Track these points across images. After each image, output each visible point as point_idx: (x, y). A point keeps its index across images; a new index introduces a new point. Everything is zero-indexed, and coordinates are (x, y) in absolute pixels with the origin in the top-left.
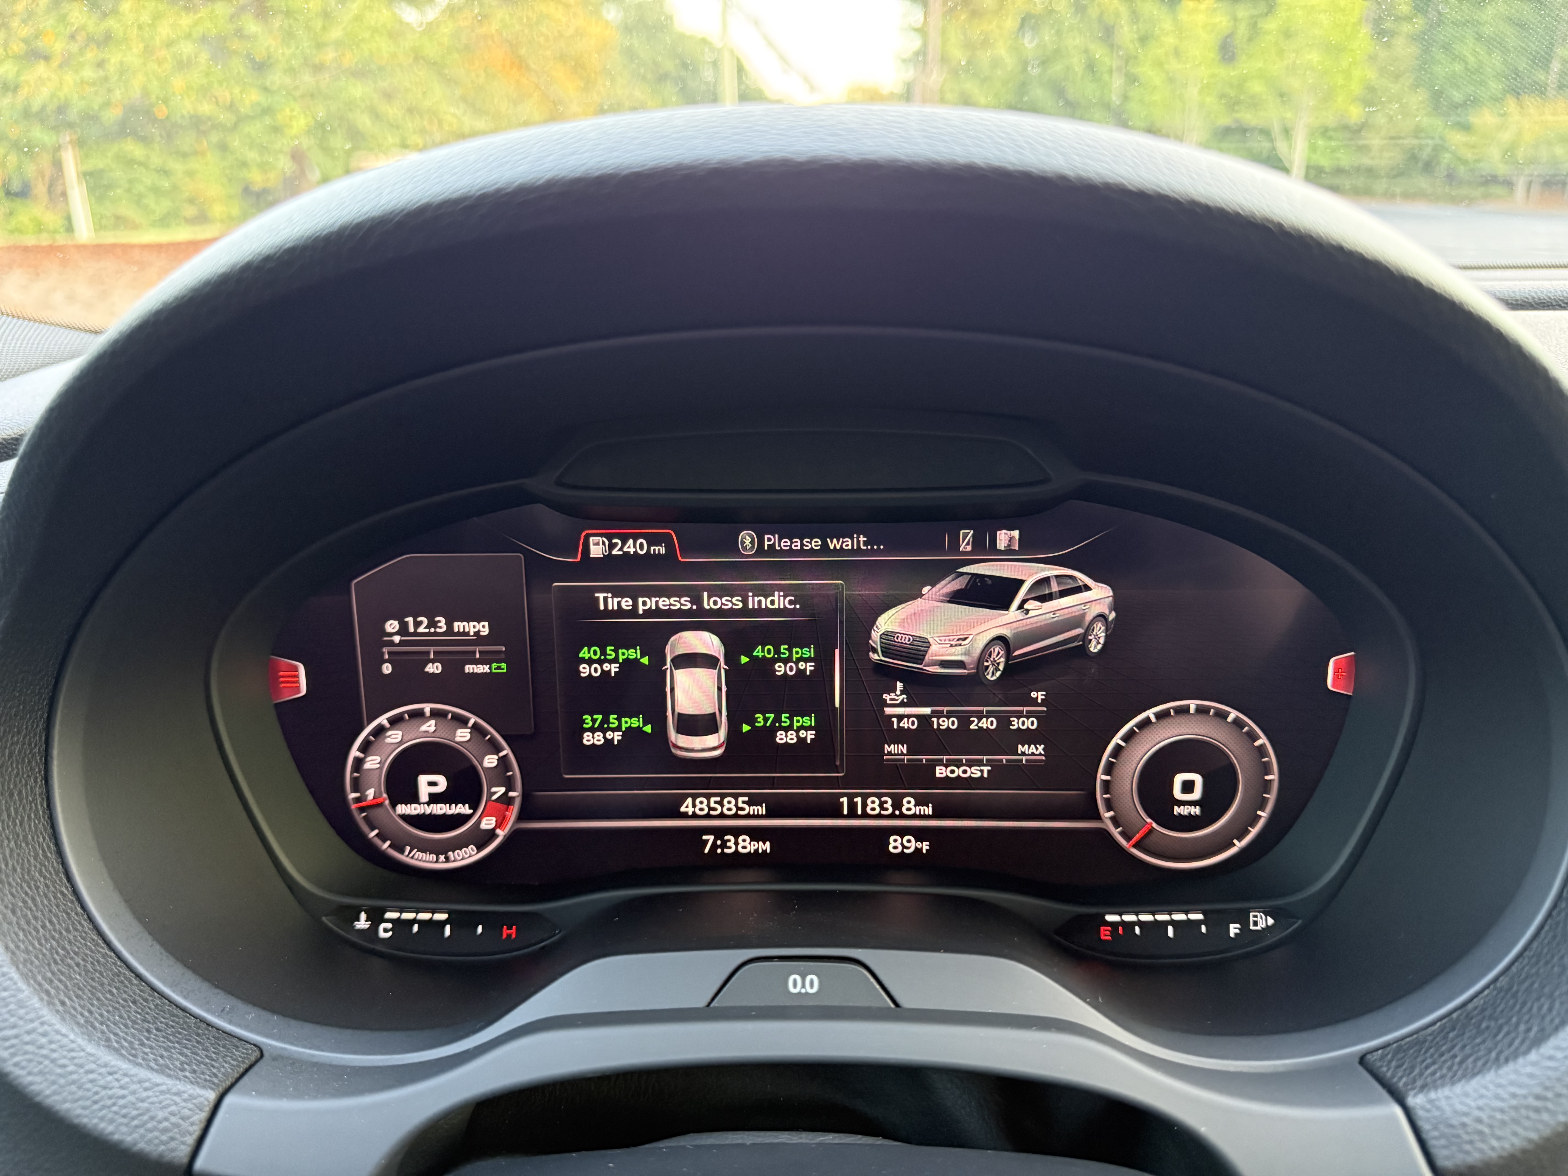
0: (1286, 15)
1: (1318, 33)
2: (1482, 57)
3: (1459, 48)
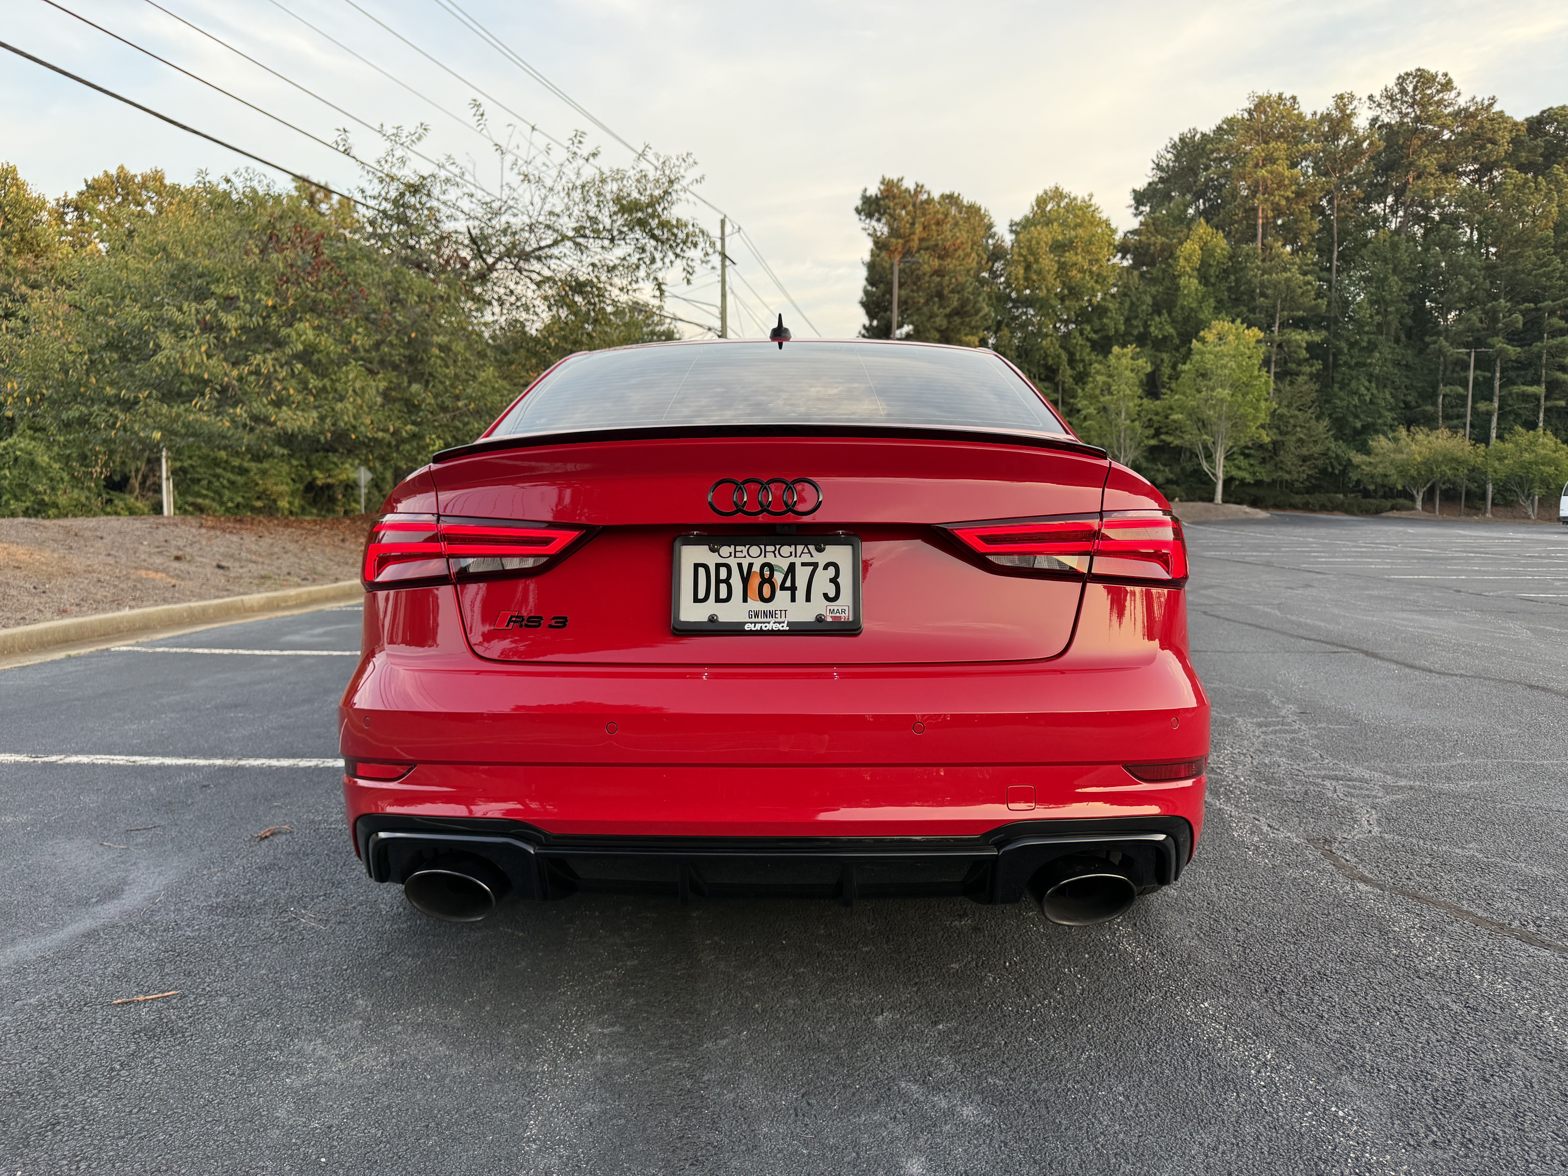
0: (1198, 357)
1: (1227, 372)
2: (1375, 392)
3: (1354, 384)
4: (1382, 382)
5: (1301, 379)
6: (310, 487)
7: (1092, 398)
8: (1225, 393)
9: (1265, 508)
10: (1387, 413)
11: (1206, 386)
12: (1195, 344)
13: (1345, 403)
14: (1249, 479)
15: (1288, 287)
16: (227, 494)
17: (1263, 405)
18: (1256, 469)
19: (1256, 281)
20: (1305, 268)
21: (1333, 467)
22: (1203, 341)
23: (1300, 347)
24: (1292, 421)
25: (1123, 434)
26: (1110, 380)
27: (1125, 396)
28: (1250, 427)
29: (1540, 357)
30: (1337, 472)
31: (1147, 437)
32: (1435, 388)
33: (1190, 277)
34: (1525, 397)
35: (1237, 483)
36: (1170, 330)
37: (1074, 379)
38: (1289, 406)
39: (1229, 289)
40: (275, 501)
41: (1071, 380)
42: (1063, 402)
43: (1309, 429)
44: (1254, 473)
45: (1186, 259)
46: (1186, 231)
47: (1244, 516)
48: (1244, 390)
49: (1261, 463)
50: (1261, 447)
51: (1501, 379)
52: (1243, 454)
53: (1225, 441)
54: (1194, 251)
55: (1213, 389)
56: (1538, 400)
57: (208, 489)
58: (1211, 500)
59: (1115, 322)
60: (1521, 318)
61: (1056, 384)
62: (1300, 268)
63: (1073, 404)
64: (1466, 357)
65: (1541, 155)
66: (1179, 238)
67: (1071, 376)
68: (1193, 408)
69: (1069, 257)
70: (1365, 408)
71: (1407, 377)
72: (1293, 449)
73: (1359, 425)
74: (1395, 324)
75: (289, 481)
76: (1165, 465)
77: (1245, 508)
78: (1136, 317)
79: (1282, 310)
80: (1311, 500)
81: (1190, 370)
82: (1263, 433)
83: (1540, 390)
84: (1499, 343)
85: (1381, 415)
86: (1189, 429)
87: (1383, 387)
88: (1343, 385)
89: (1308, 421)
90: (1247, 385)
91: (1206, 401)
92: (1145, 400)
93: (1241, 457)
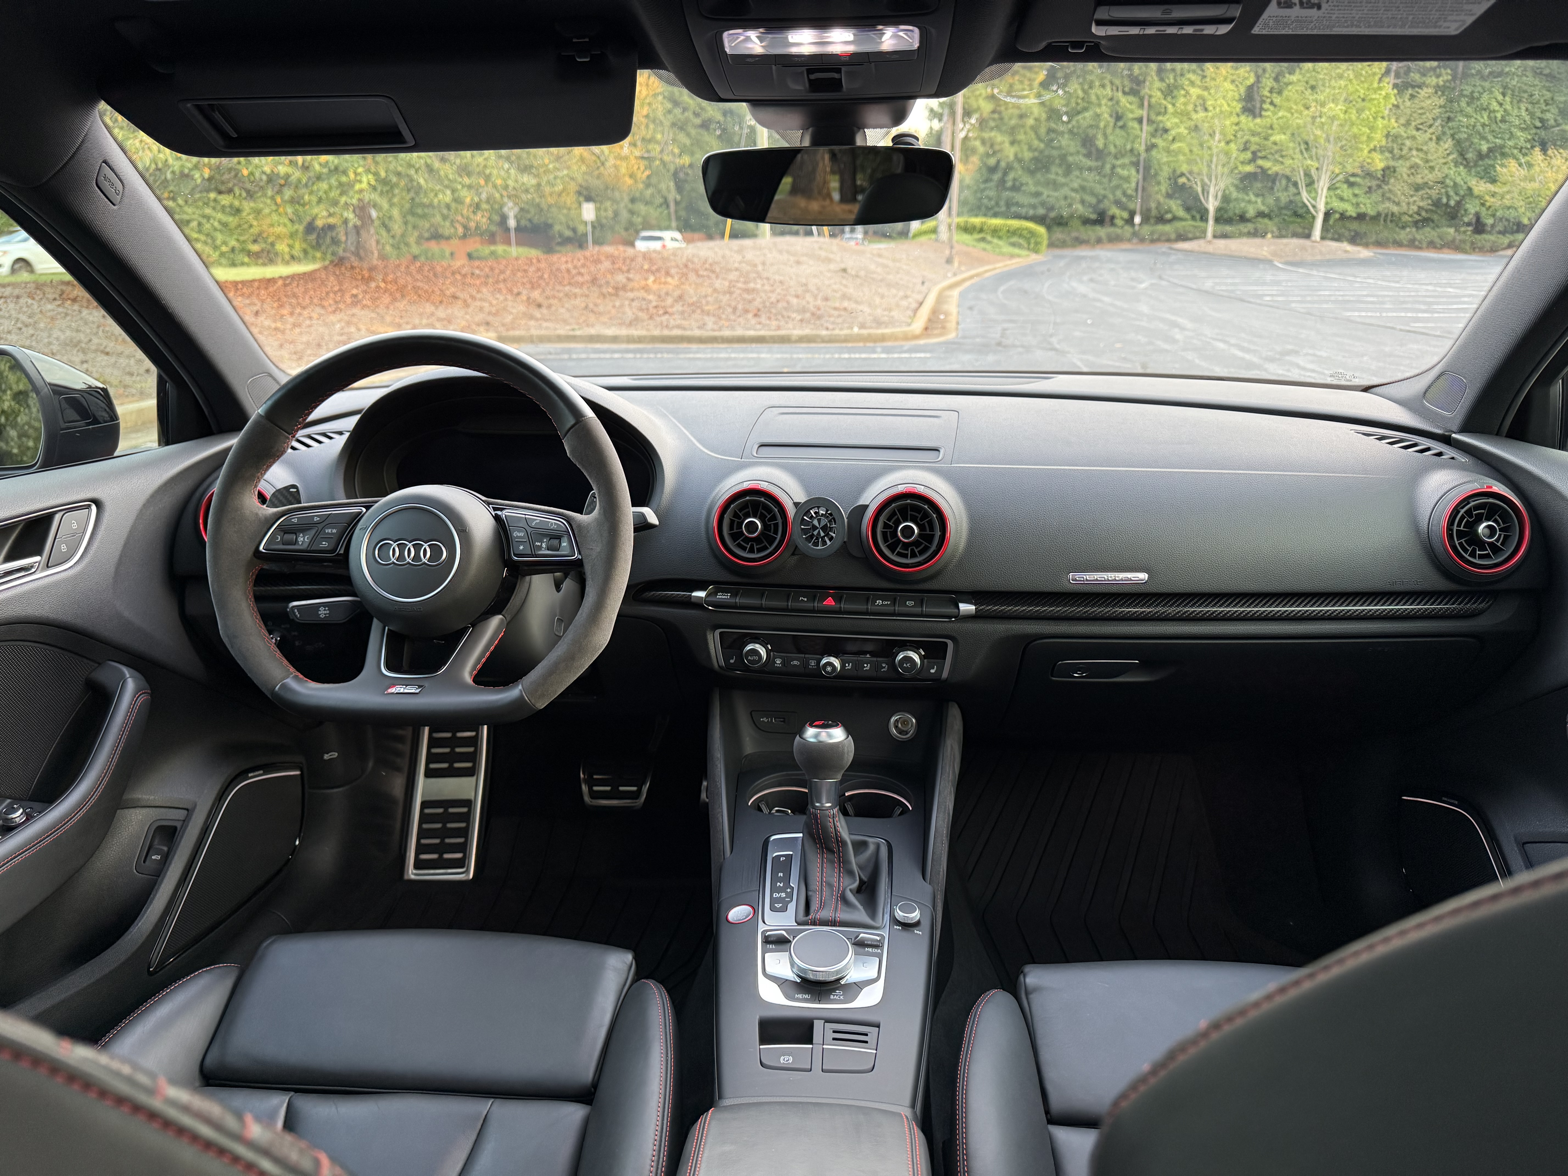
1: (1342, 83)
2: (1508, 107)
5: (1424, 92)
6: (310, 228)
7: (1184, 115)
8: (1336, 109)
9: (1366, 245)
10: (1519, 134)
11: (1316, 101)
13: (1471, 121)
14: (1351, 211)
16: (220, 237)
17: (1381, 124)
18: (1361, 199)
21: (1448, 197)
24: (1408, 143)
25: (1215, 159)
26: (1206, 93)
27: (1221, 112)
28: (1362, 150)
30: (1452, 203)
31: (1242, 163)
35: (1337, 216)
37: (1162, 92)
38: (1407, 124)
40: (273, 244)
41: (1159, 94)
42: (1148, 120)
43: (1426, 153)
44: (1358, 204)
47: (1344, 256)
48: (1361, 104)
49: (1366, 193)
50: (1369, 175)
52: (1348, 182)
53: (1331, 167)
55: (1323, 105)
57: (200, 232)
58: (1308, 236)
61: (1142, 99)
63: (1161, 121)
67: (1160, 90)
68: (1298, 128)
70: (1494, 126)
72: (1405, 176)
73: (1484, 147)
75: (286, 221)
76: (1257, 195)
77: (1346, 246)
80: (1418, 237)
81: (1295, 81)
82: (1377, 156)
85: (1512, 136)
86: (1291, 152)
87: (1520, 101)
88: (1472, 99)
89: (1426, 143)
90: (1363, 100)
91: (1314, 118)
92: (1243, 118)
93: (1345, 186)
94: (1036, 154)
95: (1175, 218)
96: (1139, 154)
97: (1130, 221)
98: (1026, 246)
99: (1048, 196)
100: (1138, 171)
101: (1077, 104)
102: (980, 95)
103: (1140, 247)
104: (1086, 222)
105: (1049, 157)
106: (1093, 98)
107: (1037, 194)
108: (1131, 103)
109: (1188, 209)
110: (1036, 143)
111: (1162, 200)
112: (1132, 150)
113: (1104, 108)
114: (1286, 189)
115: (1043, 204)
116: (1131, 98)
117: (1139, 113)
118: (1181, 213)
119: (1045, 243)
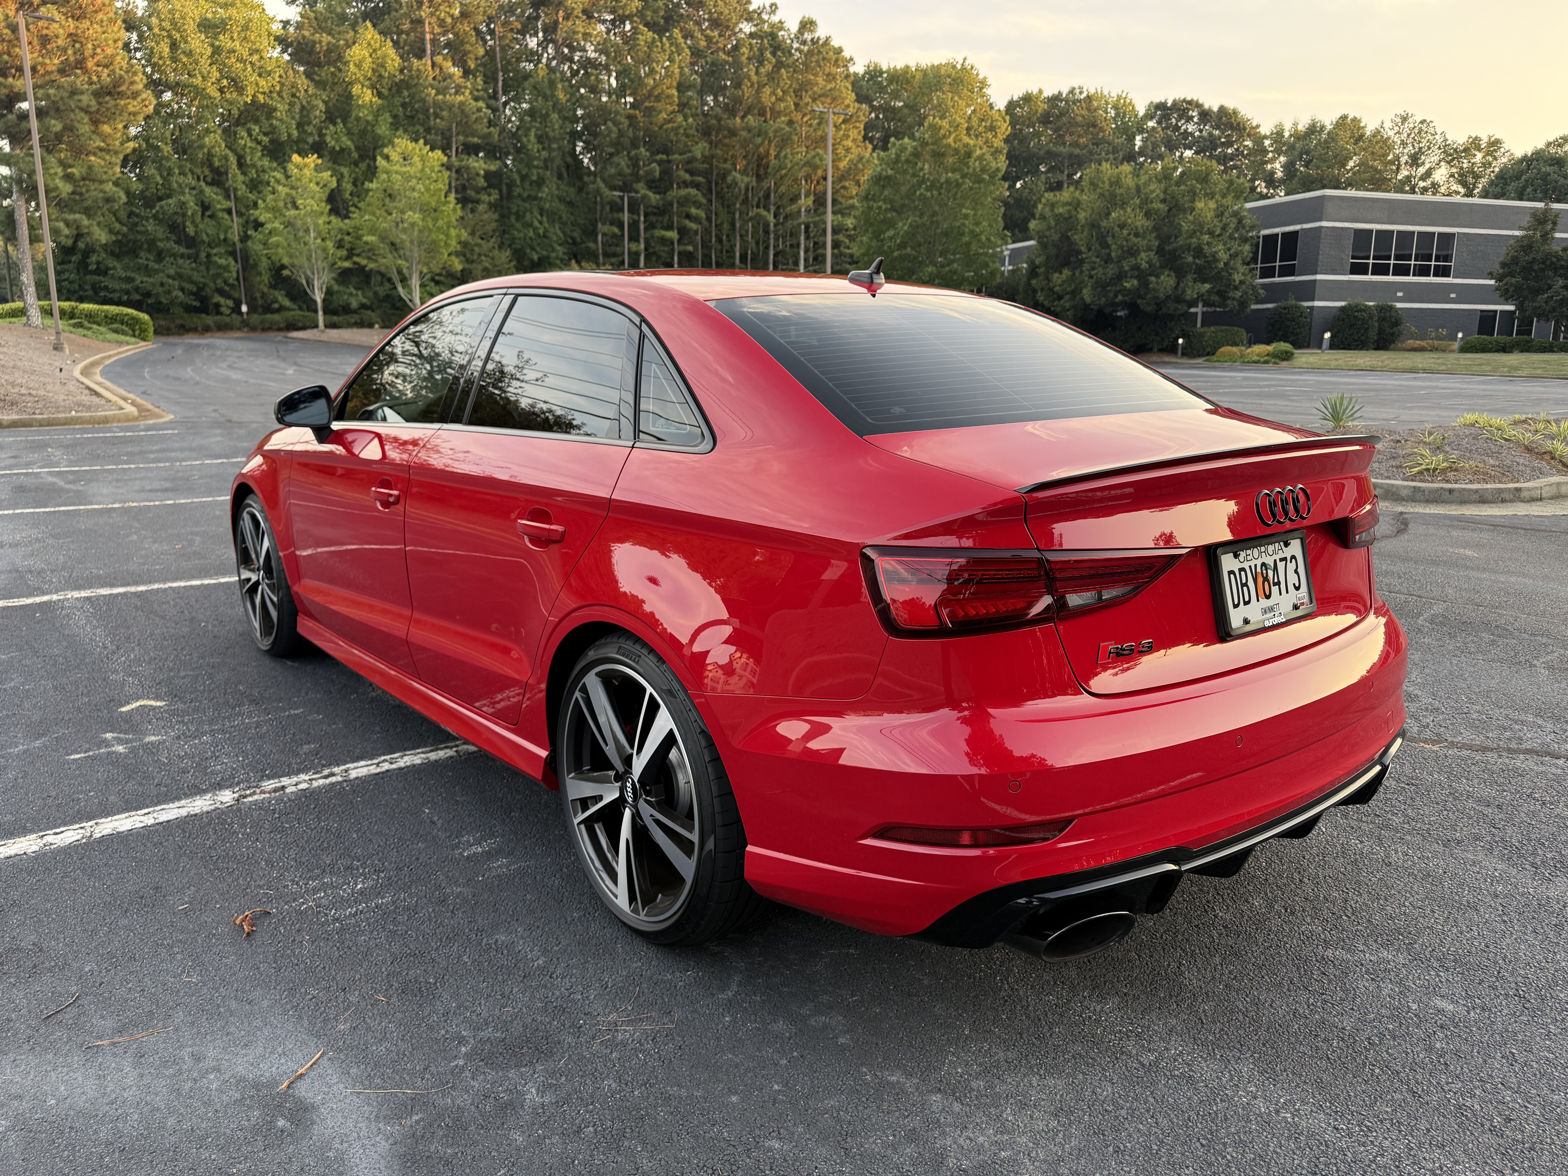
0: (385, 176)
1: (416, 194)
2: (547, 226)
3: (528, 216)
4: (552, 216)
5: (481, 208)
7: (275, 210)
8: (414, 216)
10: (558, 248)
11: (395, 208)
12: (380, 162)
13: (522, 235)
15: (463, 112)
17: (453, 232)
19: (430, 100)
20: (476, 93)
22: (387, 158)
23: (478, 174)
24: (477, 249)
25: (313, 254)
26: (293, 192)
27: (312, 211)
28: (442, 253)
29: (671, 205)
31: (340, 259)
32: (595, 226)
33: (363, 86)
34: (663, 241)
36: (346, 142)
38: (473, 233)
39: (404, 105)
41: (244, 187)
42: (238, 212)
43: (493, 258)
45: (355, 65)
46: (352, 33)
48: (434, 215)
50: (450, 275)
51: (645, 222)
52: (433, 279)
53: (418, 266)
54: (364, 58)
55: (403, 212)
56: (672, 243)
59: (287, 127)
60: (657, 168)
61: (227, 191)
62: (471, 93)
63: (253, 215)
64: (618, 200)
65: (663, 17)
66: (346, 41)
67: (244, 183)
68: (385, 230)
69: (224, 41)
70: (539, 241)
71: (572, 214)
73: (535, 257)
74: (558, 161)
76: (357, 289)
78: (309, 123)
79: (457, 134)
81: (377, 189)
82: (456, 260)
83: (673, 235)
84: (642, 190)
85: (553, 250)
86: (382, 252)
87: (553, 221)
88: (518, 217)
89: (490, 251)
90: (435, 210)
91: (397, 224)
92: (333, 218)
93: (432, 284)
94: (120, 237)
95: (281, 309)
96: (234, 244)
97: (237, 310)
98: (130, 332)
99: (142, 282)
100: (236, 261)
101: (157, 190)
102: (56, 174)
103: (251, 335)
104: (189, 309)
105: (135, 241)
106: (175, 185)
107: (129, 280)
108: (216, 194)
109: (293, 299)
110: (117, 226)
111: (265, 290)
112: (225, 240)
113: (187, 196)
114: (382, 284)
115: (137, 289)
116: (215, 189)
117: (226, 204)
118: (287, 303)
119: (152, 330)
